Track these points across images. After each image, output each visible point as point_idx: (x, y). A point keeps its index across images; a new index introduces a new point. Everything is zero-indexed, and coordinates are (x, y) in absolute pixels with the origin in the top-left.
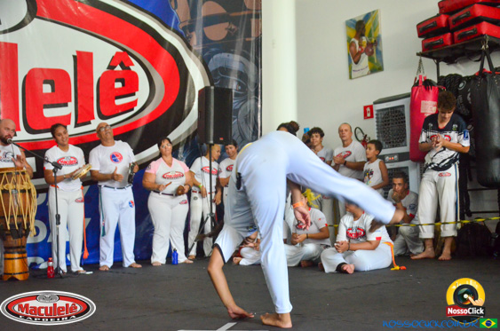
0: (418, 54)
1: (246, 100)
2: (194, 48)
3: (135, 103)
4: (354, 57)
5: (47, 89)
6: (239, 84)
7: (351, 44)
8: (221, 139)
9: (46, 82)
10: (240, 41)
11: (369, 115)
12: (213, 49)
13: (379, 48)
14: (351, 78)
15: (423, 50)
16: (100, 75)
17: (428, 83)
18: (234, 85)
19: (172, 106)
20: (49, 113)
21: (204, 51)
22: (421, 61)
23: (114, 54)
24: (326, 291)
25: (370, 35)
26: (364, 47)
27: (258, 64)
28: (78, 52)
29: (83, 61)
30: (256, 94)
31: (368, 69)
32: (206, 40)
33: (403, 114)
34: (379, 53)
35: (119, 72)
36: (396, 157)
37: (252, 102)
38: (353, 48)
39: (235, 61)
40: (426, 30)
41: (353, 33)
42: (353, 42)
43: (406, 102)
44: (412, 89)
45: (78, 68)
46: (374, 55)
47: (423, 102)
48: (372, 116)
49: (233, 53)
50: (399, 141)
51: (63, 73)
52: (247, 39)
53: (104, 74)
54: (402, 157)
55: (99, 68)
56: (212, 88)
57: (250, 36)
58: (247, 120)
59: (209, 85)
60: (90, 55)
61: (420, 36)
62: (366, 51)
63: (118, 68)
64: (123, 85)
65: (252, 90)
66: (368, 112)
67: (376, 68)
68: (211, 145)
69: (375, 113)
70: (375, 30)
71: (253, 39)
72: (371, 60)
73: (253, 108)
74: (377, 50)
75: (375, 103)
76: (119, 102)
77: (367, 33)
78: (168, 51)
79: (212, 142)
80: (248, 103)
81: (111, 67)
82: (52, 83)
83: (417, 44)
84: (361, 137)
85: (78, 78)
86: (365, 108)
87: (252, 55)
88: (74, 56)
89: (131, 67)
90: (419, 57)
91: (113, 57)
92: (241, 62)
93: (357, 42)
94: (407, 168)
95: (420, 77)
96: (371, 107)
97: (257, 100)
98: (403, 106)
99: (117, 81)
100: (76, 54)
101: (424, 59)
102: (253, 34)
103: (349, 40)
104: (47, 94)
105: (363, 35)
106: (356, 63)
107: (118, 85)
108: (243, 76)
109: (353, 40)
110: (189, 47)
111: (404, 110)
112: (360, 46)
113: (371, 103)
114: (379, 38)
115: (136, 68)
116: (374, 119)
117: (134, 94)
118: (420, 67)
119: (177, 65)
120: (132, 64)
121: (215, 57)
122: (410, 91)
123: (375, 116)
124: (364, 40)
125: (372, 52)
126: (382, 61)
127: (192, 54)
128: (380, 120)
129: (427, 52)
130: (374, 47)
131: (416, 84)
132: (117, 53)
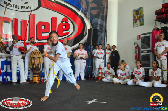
0: (155, 20)
1: (102, 33)
2: (88, 17)
3: (69, 33)
4: (135, 21)
5: (43, 28)
6: (100, 28)
7: (134, 17)
8: (94, 44)
9: (43, 26)
10: (101, 15)
11: (139, 38)
12: (93, 17)
13: (143, 18)
14: (134, 27)
15: (157, 19)
16: (59, 24)
17: (158, 29)
18: (98, 28)
19: (80, 34)
20: (43, 35)
21: (91, 17)
22: (156, 22)
23: (63, 18)
24: (124, 91)
25: (140, 14)
26: (138, 18)
27: (106, 22)
28: (52, 17)
29: (54, 20)
30: (105, 31)
31: (139, 24)
32: (91, 14)
33: (149, 39)
34: (143, 20)
35: (64, 23)
36: (147, 51)
37: (104, 33)
38: (135, 18)
39: (99, 21)
40: (158, 13)
41: (135, 13)
42: (135, 16)
43: (151, 35)
44: (153, 31)
45: (52, 22)
46: (141, 20)
47: (156, 35)
48: (140, 39)
49: (99, 19)
50: (148, 46)
51: (48, 23)
52: (103, 15)
53: (60, 24)
54: (149, 51)
55: (59, 22)
56: (92, 29)
57: (104, 14)
58: (102, 39)
59: (91, 28)
60: (56, 18)
61: (156, 15)
62: (139, 19)
63: (64, 22)
64: (65, 27)
65: (104, 30)
66: (139, 37)
67: (142, 24)
68: (91, 46)
69: (141, 38)
70: (142, 13)
71: (105, 14)
72: (140, 22)
73: (104, 35)
74: (142, 19)
75: (141, 35)
76: (64, 32)
77: (139, 14)
78: (79, 17)
79: (91, 45)
80: (103, 34)
81: (62, 22)
82: (44, 26)
83: (155, 17)
84: (136, 45)
85: (52, 25)
86: (138, 36)
87: (104, 20)
88: (51, 19)
89: (68, 22)
90: (155, 21)
91: (63, 19)
92: (101, 21)
93: (136, 16)
94: (150, 55)
95: (155, 27)
96: (140, 36)
97: (105, 33)
98: (149, 36)
99: (64, 26)
100: (52, 18)
101: (157, 22)
102: (105, 13)
103: (134, 15)
104: (43, 29)
105: (138, 14)
106: (136, 22)
107: (64, 27)
108: (101, 26)
109: (135, 15)
110: (86, 16)
111: (150, 37)
112: (137, 17)
113: (140, 35)
114: (143, 15)
115: (69, 22)
116: (141, 40)
117: (68, 30)
118: (155, 24)
119: (82, 21)
120: (68, 21)
121: (94, 19)
122: (152, 31)
123: (141, 39)
124: (139, 15)
125: (141, 19)
126: (144, 22)
127: (87, 19)
128: (142, 40)
129: (158, 20)
130: (141, 18)
131: (154, 29)
132: (64, 18)
